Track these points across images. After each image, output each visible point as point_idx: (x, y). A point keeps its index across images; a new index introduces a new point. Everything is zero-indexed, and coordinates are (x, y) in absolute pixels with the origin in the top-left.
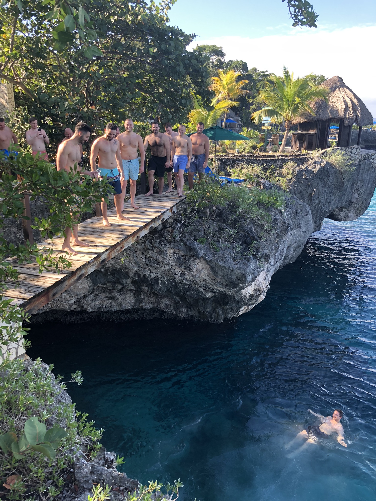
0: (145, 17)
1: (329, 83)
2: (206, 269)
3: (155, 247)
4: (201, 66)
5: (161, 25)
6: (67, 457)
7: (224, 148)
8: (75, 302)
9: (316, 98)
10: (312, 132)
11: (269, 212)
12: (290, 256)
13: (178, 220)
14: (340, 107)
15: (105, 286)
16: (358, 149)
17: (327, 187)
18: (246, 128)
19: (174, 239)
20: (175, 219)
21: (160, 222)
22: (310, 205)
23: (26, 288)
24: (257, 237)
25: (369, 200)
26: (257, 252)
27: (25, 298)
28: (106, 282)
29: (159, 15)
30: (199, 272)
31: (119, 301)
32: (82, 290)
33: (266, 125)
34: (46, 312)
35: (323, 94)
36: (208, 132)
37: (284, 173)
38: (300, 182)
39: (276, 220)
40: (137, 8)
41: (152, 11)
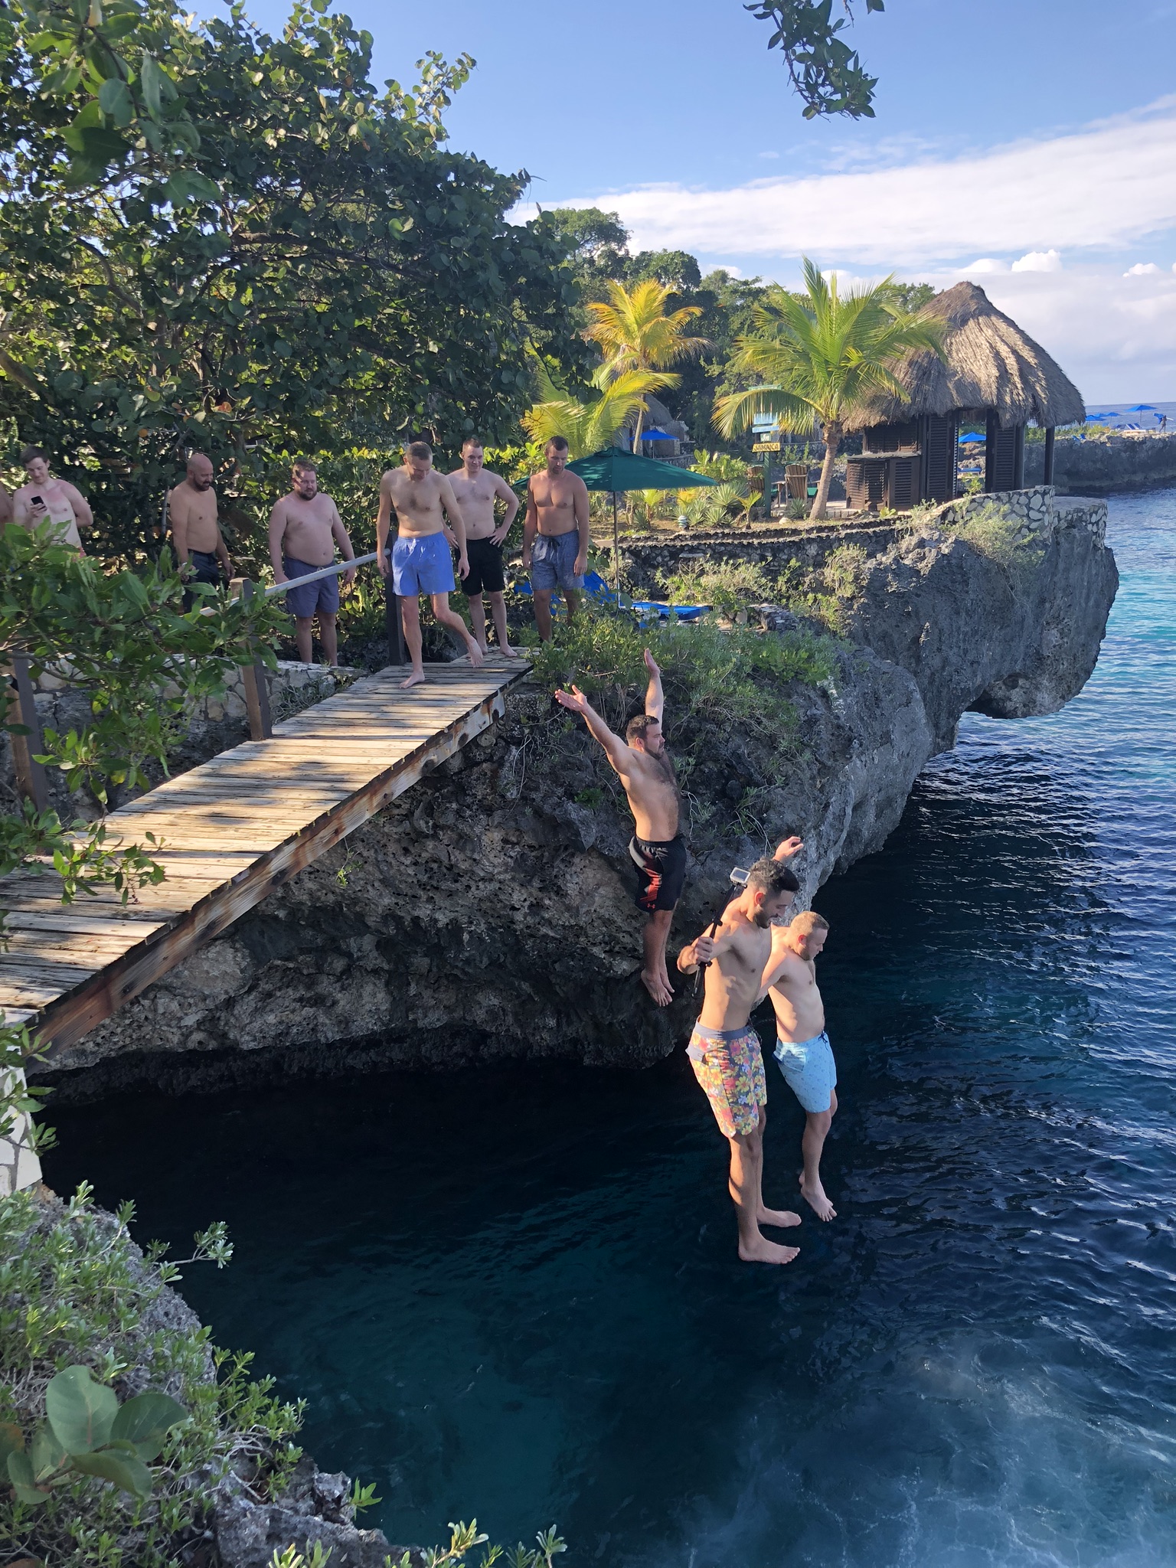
0: (371, 127)
1: (945, 303)
2: (607, 884)
3: (442, 828)
4: (552, 268)
5: (423, 150)
6: (190, 1495)
7: (641, 514)
8: (199, 1023)
9: (910, 351)
10: (905, 452)
11: (790, 697)
12: (866, 834)
13: (512, 737)
14: (985, 373)
15: (291, 965)
16: (1047, 497)
17: (964, 615)
18: (705, 452)
19: (503, 797)
20: (500, 737)
21: (454, 746)
22: (916, 674)
23: (36, 974)
24: (758, 777)
25: (1095, 647)
26: (763, 821)
27: (34, 1002)
28: (296, 952)
29: (415, 124)
30: (586, 895)
31: (339, 1009)
32: (219, 983)
33: (765, 438)
34: (106, 1063)
35: (930, 337)
36: (587, 468)
37: (829, 580)
38: (880, 605)
39: (811, 722)
40: (345, 103)
41: (393, 111)
